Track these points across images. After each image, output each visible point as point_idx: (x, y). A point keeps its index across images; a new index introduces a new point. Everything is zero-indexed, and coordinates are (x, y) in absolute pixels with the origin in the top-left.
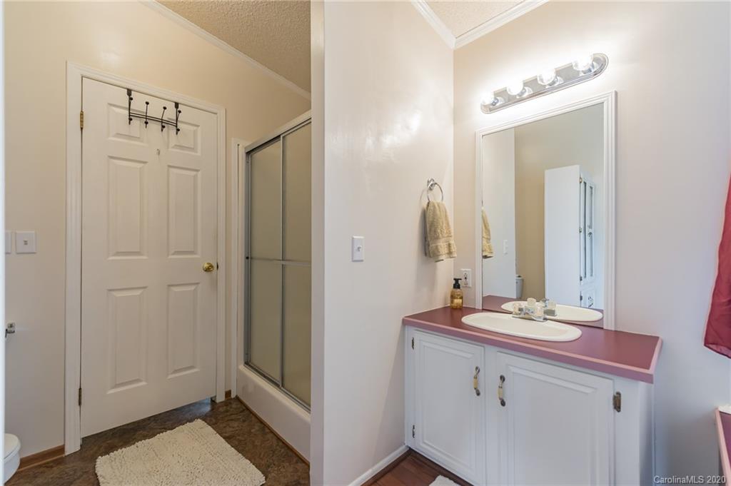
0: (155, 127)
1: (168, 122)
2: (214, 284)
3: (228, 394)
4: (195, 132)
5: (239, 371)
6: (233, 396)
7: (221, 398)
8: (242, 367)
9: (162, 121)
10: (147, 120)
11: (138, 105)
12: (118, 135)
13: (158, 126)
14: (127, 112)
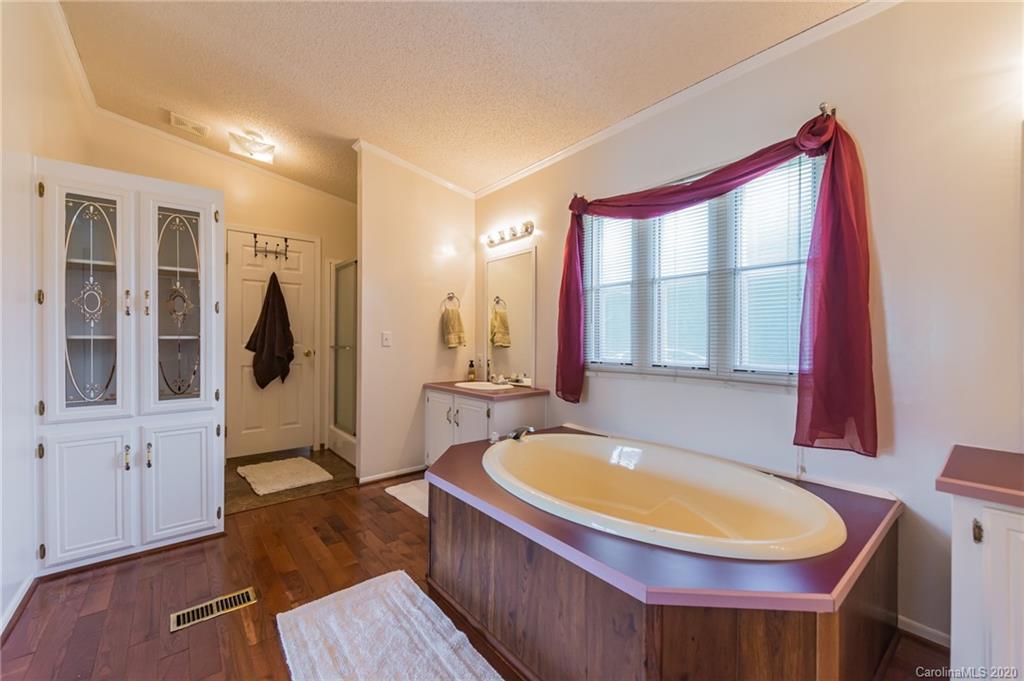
0: (271, 257)
1: (280, 253)
2: (312, 365)
3: (322, 446)
4: (299, 257)
5: (331, 431)
6: (326, 447)
7: (317, 448)
8: (332, 427)
9: (276, 253)
10: (266, 252)
11: (261, 244)
12: (249, 265)
13: (273, 256)
14: (253, 249)
